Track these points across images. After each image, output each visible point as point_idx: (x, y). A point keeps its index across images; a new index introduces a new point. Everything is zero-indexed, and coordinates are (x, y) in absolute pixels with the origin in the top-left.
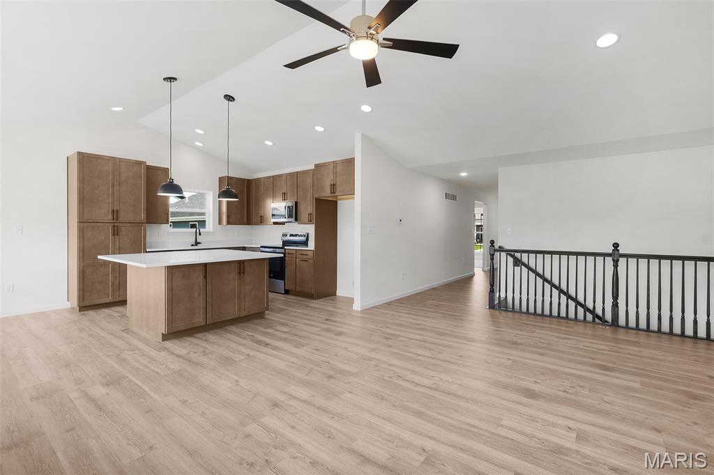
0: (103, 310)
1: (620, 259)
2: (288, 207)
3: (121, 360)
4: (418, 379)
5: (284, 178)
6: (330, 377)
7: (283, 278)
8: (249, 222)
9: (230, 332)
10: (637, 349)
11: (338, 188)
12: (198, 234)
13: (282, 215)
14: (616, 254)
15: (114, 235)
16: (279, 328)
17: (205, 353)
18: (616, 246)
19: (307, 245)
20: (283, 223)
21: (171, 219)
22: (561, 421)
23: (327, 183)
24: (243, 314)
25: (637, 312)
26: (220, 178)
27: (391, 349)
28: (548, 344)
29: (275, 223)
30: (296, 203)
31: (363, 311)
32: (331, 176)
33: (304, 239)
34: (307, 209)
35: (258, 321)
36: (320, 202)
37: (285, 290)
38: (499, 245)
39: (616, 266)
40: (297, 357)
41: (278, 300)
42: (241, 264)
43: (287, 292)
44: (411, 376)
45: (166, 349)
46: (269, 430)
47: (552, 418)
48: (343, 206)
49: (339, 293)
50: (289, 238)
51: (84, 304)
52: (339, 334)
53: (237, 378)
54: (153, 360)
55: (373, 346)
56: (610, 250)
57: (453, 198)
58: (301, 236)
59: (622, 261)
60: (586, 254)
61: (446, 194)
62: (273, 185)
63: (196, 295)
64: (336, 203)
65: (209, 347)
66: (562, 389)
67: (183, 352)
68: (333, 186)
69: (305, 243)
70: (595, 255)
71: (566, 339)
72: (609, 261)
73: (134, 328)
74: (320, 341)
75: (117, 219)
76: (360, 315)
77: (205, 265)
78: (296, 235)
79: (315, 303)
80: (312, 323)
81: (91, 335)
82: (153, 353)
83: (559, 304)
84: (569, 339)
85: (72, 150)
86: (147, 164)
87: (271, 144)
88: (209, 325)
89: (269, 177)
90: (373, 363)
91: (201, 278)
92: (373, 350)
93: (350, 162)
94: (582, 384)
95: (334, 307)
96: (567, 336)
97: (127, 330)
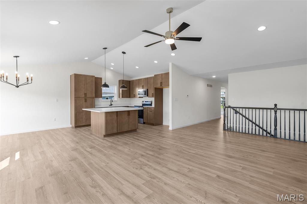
0: (82, 128)
1: (278, 110)
2: (144, 91)
3: (93, 142)
4: (190, 151)
5: (143, 80)
6: (160, 149)
7: (143, 118)
8: (130, 97)
9: (125, 135)
10: (280, 145)
11: (163, 84)
12: (112, 101)
13: (142, 94)
14: (275, 108)
15: (85, 102)
16: (142, 135)
17: (118, 141)
18: (276, 105)
19: (152, 105)
20: (142, 97)
21: (103, 96)
22: (238, 164)
23: (159, 82)
24: (130, 129)
25: (285, 132)
26: (119, 80)
27: (182, 142)
28: (243, 143)
29: (139, 97)
30: (147, 89)
31: (172, 130)
32: (160, 79)
33: (150, 103)
34: (152, 91)
35: (135, 132)
36: (156, 89)
37: (143, 122)
38: (229, 105)
39: (276, 113)
40: (149, 143)
41: (141, 126)
42: (129, 111)
43: (144, 123)
44: (188, 150)
45: (105, 140)
46: (141, 161)
47: (235, 163)
48: (165, 90)
49: (164, 124)
50: (144, 103)
51: (76, 125)
52: (164, 137)
53: (129, 148)
54: (102, 142)
55: (175, 141)
56: (273, 107)
57: (211, 86)
58: (149, 102)
59: (278, 111)
60: (263, 109)
61: (207, 84)
62: (138, 82)
63: (114, 122)
64: (163, 89)
65: (119, 140)
66: (243, 156)
67: (111, 141)
68: (161, 83)
69: (151, 105)
70: (267, 109)
71: (251, 141)
72: (273, 111)
73: (94, 133)
74: (157, 139)
75: (86, 96)
76: (171, 131)
77: (117, 112)
78: (147, 102)
79: (155, 127)
80: (154, 133)
81: (81, 135)
82: (102, 141)
83: (252, 129)
84: (252, 141)
85: (72, 73)
86: (95, 76)
87: (138, 68)
88: (119, 133)
89: (137, 80)
90: (175, 146)
91: (116, 117)
92: (176, 142)
93: (167, 74)
94: (251, 155)
95: (162, 128)
96: (252, 140)
97: (91, 134)
